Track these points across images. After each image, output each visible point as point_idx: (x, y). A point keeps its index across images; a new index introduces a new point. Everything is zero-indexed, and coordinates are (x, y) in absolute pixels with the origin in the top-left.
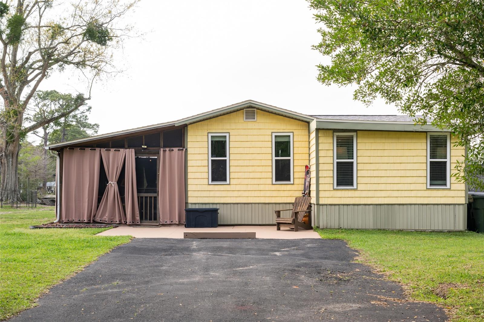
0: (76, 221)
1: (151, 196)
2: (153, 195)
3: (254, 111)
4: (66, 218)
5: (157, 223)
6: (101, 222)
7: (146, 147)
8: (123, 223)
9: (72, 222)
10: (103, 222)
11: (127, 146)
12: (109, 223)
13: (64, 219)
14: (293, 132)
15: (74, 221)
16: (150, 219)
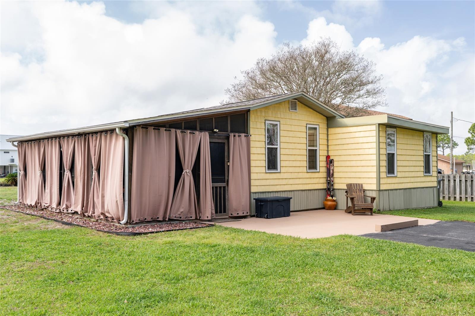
0: (149, 220)
1: (221, 186)
2: (222, 184)
3: (296, 102)
4: (137, 217)
5: (226, 216)
6: (176, 219)
7: (217, 131)
8: (198, 218)
9: (143, 222)
10: (178, 219)
11: (199, 129)
12: (184, 219)
13: (135, 218)
14: (319, 125)
15: (146, 220)
16: (221, 212)
